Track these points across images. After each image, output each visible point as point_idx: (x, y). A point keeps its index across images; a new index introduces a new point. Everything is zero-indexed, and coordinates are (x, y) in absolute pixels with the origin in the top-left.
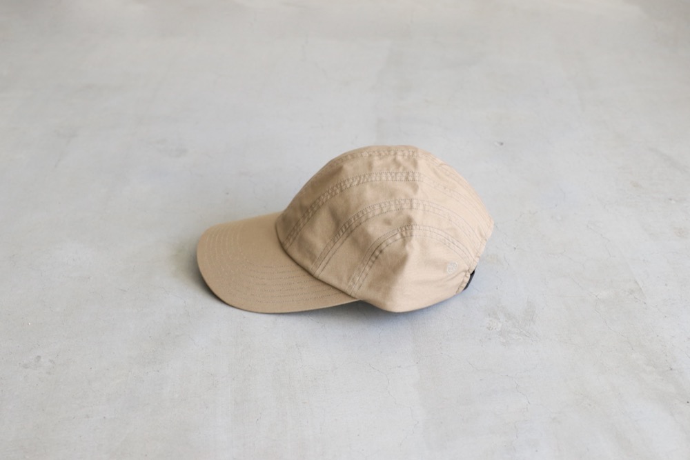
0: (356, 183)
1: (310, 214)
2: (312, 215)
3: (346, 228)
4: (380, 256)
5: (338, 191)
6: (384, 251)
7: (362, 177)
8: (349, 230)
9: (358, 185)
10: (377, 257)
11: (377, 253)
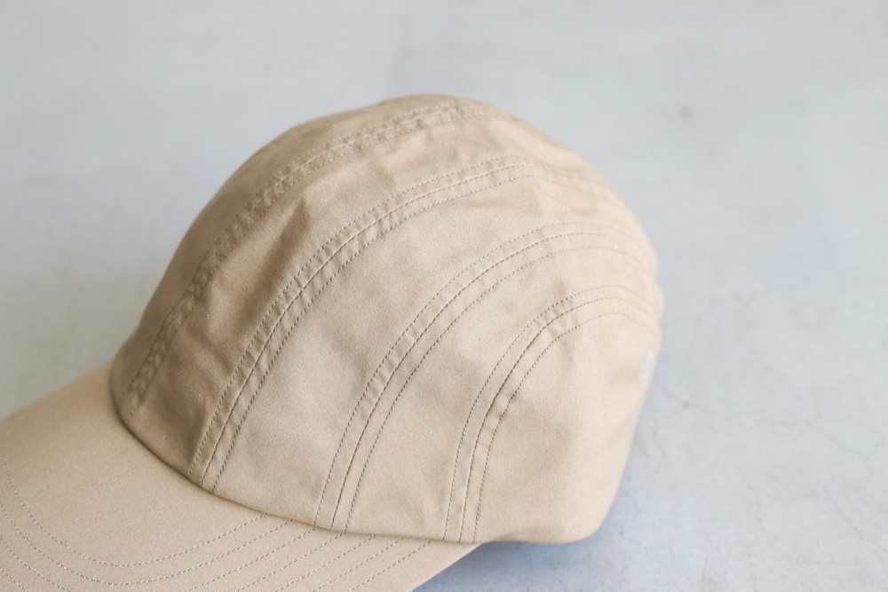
0: (372, 233)
1: (264, 364)
2: (271, 364)
3: (391, 366)
4: (514, 409)
5: (329, 271)
6: (523, 390)
7: (382, 214)
8: (405, 371)
9: (382, 235)
10: (502, 416)
11: (503, 402)
